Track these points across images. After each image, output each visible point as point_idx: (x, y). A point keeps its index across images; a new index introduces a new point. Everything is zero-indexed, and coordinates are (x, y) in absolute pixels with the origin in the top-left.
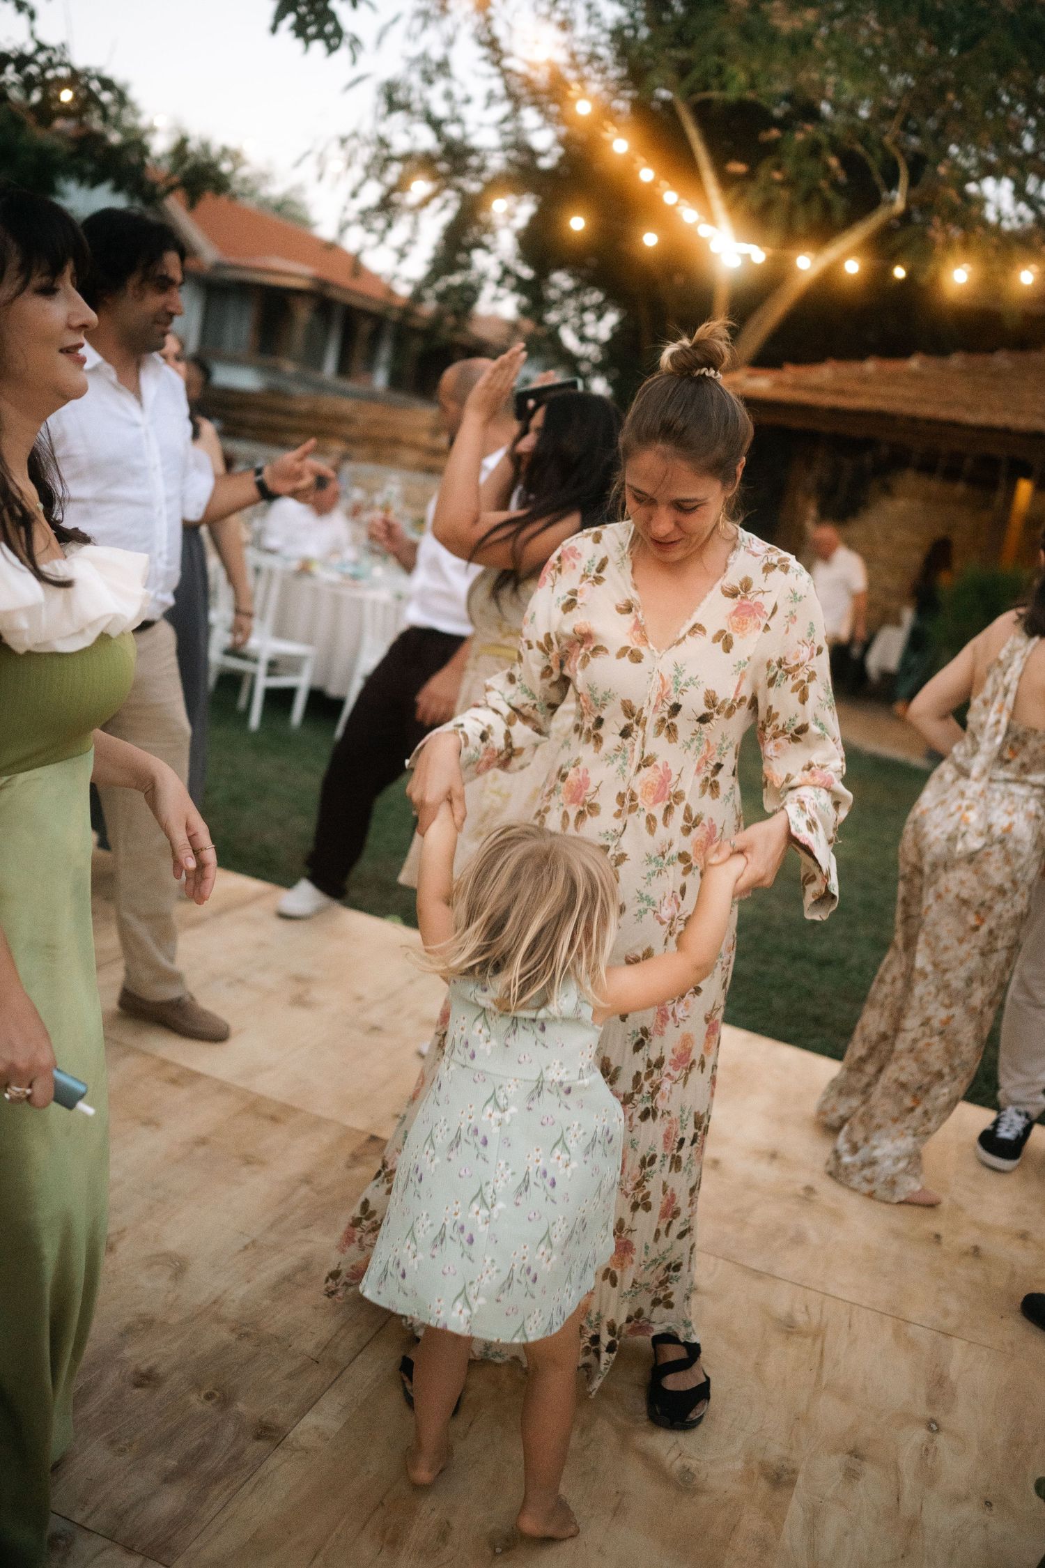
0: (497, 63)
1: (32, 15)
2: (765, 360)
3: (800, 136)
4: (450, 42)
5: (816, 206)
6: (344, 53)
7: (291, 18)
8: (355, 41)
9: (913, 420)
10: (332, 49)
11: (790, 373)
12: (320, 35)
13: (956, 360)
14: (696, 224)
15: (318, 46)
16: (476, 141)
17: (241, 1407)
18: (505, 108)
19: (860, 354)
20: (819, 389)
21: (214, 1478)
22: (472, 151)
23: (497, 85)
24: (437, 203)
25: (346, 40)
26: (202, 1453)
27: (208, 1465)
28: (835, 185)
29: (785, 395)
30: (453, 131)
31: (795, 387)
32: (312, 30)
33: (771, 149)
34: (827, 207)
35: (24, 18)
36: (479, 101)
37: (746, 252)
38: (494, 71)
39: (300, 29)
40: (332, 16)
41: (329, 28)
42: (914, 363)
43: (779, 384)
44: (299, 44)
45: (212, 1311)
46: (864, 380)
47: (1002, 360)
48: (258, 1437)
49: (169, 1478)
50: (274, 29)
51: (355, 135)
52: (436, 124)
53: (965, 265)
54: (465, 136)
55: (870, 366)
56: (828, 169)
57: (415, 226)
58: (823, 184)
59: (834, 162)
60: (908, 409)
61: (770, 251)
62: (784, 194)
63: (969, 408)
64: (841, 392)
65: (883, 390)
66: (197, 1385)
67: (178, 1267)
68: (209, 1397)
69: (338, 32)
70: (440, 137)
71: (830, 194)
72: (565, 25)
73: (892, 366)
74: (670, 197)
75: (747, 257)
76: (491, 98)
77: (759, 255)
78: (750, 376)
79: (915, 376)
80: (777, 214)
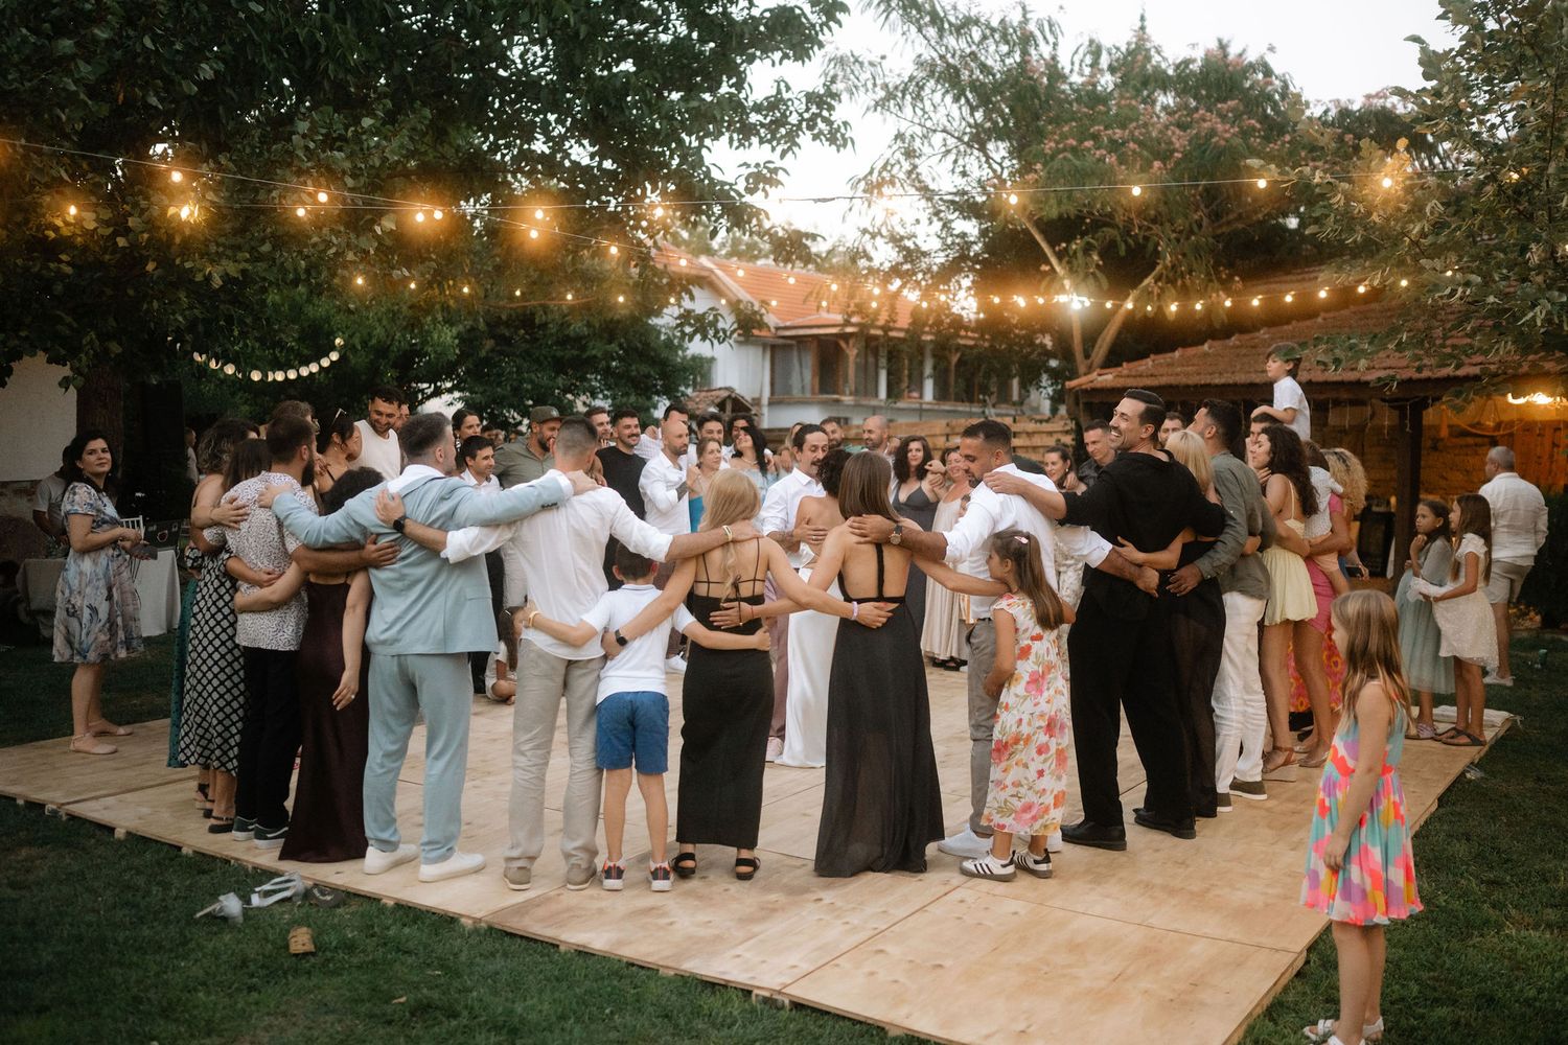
0: (929, 199)
2: (1113, 359)
5: (1091, 280)
11: (1125, 368)
13: (1234, 340)
16: (924, 248)
18: (937, 225)
20: (1141, 375)
22: (925, 254)
28: (1098, 266)
29: (1120, 382)
30: (909, 244)
31: (1128, 376)
34: (1097, 280)
36: (924, 221)
42: (1206, 347)
43: (1118, 376)
46: (1171, 364)
47: (1263, 334)
52: (896, 240)
54: (918, 245)
55: (1177, 354)
56: (1093, 260)
58: (1093, 269)
59: (1096, 258)
61: (1092, 299)
63: (1221, 374)
71: (1097, 272)
72: (964, 174)
73: (1191, 351)
75: (1082, 302)
77: (1087, 303)
78: (1099, 374)
79: (1206, 355)
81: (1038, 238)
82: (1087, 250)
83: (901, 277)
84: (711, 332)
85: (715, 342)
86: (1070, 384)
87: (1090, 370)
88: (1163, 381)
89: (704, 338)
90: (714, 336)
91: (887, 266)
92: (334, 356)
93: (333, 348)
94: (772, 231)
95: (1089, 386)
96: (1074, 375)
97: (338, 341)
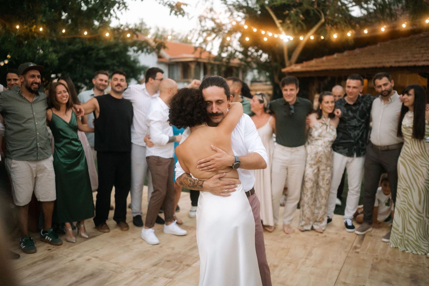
0: (226, 4)
1: (119, 19)
2: (299, 61)
3: (292, 12)
4: (212, 3)
5: (299, 27)
6: (186, 16)
7: (173, 12)
8: (188, 14)
9: (334, 70)
10: (183, 16)
11: (305, 64)
12: (180, 14)
13: (346, 53)
14: (273, 36)
15: (180, 16)
17: (184, 263)
19: (322, 56)
20: (312, 66)
21: (180, 270)
22: (224, 25)
23: (226, 8)
24: (217, 38)
25: (186, 14)
26: (178, 268)
27: (178, 269)
28: (303, 21)
29: (304, 69)
30: (218, 21)
31: (306, 67)
32: (178, 13)
33: (287, 15)
34: (302, 26)
35: (118, 20)
37: (289, 38)
38: (225, 6)
39: (176, 14)
40: (182, 9)
41: (182, 12)
42: (335, 56)
43: (303, 67)
44: (176, 16)
45: (179, 253)
46: (323, 62)
47: (357, 51)
48: (187, 266)
49: (173, 271)
50: (170, 15)
51: (193, 29)
52: (213, 20)
53: (336, 33)
54: (221, 22)
55: (324, 58)
56: (300, 18)
57: (212, 45)
58: (300, 21)
59: (301, 16)
60: (332, 68)
61: (294, 37)
62: (291, 26)
63: (348, 65)
64: (317, 66)
65: (327, 64)
66: (177, 261)
67: (173, 249)
68: (179, 262)
69: (184, 12)
70: (215, 23)
71: (302, 23)
73: (330, 57)
74: (263, 32)
76: (226, 11)
77: (292, 38)
78: (295, 66)
79: (336, 59)
80: (291, 29)
81: (272, 13)
82: (297, 14)
83: (215, 32)
84: (145, 50)
85: (147, 54)
86: (284, 70)
87: (291, 65)
88: (323, 68)
89: (142, 52)
90: (147, 51)
91: (210, 29)
92: (6, 62)
93: (6, 58)
94: (168, 3)
95: (291, 71)
96: (284, 66)
97: (9, 56)
